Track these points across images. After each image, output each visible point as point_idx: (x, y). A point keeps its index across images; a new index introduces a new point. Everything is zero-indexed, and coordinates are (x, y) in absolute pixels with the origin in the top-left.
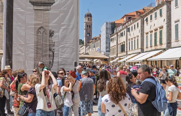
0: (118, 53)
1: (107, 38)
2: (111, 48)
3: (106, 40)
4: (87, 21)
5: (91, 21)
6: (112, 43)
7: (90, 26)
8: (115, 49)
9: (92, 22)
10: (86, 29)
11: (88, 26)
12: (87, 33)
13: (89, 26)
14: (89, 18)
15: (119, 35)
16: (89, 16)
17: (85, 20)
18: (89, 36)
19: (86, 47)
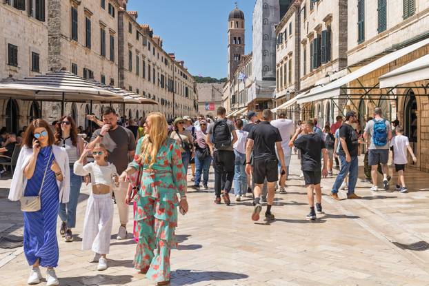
0: (302, 75)
1: (266, 38)
2: (279, 68)
3: (263, 46)
4: (233, 28)
5: (243, 27)
6: (282, 48)
7: (239, 38)
8: (290, 68)
9: (244, 30)
10: (231, 45)
11: (235, 38)
12: (233, 55)
13: (237, 39)
14: (237, 22)
15: (305, 8)
16: (238, 16)
17: (231, 26)
18: (238, 58)
19: (231, 82)
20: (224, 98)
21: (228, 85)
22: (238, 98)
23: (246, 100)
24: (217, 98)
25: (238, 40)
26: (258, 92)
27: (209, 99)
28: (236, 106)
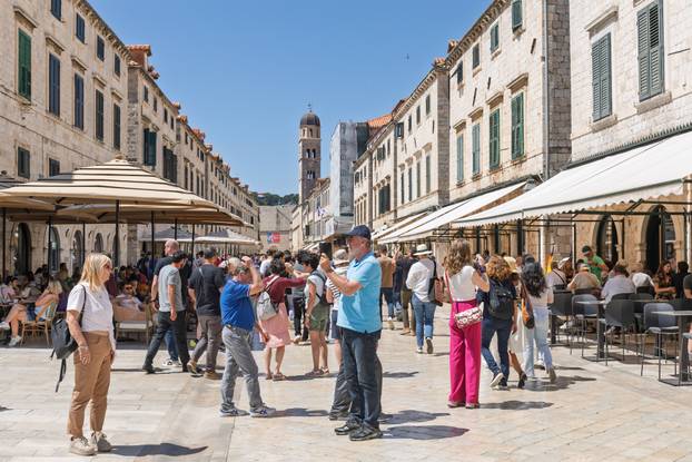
0: (374, 217)
1: (343, 173)
2: (357, 204)
3: (341, 180)
4: (306, 137)
5: (318, 136)
6: (359, 187)
7: (314, 151)
8: (365, 207)
9: (320, 141)
10: (303, 159)
11: (308, 151)
12: (306, 171)
13: (311, 150)
14: (311, 130)
16: (312, 123)
17: (302, 134)
18: (313, 178)
19: (304, 208)
20: (294, 226)
21: (300, 209)
22: (314, 229)
23: (324, 233)
24: (284, 227)
25: (312, 153)
26: (336, 227)
27: (273, 227)
28: (311, 238)
